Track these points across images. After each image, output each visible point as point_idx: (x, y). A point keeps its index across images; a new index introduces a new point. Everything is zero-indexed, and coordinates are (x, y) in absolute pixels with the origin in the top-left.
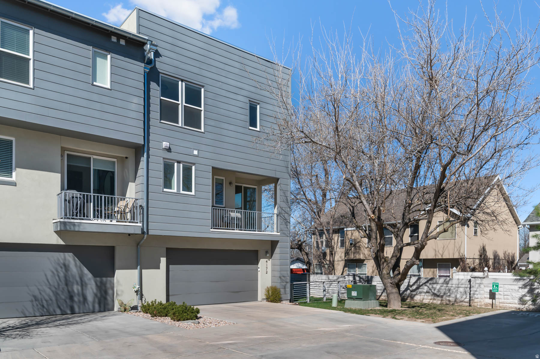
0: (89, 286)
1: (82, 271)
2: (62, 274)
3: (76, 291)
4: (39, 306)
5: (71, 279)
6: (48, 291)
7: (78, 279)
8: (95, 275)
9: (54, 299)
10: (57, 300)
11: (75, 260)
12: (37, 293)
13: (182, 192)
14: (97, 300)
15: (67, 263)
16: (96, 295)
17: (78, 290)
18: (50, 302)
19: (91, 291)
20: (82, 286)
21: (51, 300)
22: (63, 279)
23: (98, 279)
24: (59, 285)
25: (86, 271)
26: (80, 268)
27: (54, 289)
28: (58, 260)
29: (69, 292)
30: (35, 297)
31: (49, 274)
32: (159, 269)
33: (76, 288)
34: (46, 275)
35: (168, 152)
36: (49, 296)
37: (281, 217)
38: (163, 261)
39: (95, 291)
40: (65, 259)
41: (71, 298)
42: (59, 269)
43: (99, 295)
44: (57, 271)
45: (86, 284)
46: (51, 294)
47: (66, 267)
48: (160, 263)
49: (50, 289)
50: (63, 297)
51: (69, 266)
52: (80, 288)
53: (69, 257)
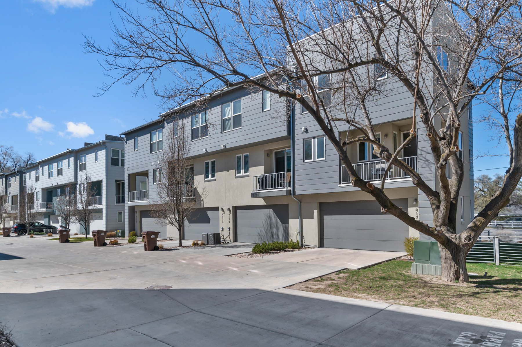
0: (280, 230)
1: (277, 220)
2: (269, 222)
3: (274, 232)
4: (261, 239)
5: (272, 225)
6: (263, 230)
7: (275, 225)
8: (282, 223)
9: (265, 235)
10: (267, 236)
11: (274, 214)
12: (260, 232)
13: (317, 159)
14: (284, 239)
15: (270, 215)
16: (283, 235)
17: (275, 231)
18: (264, 237)
19: (281, 233)
20: (277, 230)
21: (265, 236)
22: (269, 225)
23: (284, 225)
24: (267, 228)
25: (279, 220)
26: (276, 218)
27: (266, 230)
28: (267, 214)
29: (272, 232)
30: (259, 233)
31: (264, 222)
32: (313, 218)
33: (274, 230)
34: (263, 222)
35: (306, 133)
36: (264, 234)
37: (421, 159)
38: (316, 212)
39: (283, 233)
40: (270, 214)
41: (272, 236)
42: (268, 219)
43: (285, 236)
44: (267, 220)
45: (279, 228)
46: (265, 233)
47: (270, 218)
48: (314, 214)
49: (264, 230)
50: (269, 235)
51: (271, 218)
52: (276, 231)
53: (271, 211)
